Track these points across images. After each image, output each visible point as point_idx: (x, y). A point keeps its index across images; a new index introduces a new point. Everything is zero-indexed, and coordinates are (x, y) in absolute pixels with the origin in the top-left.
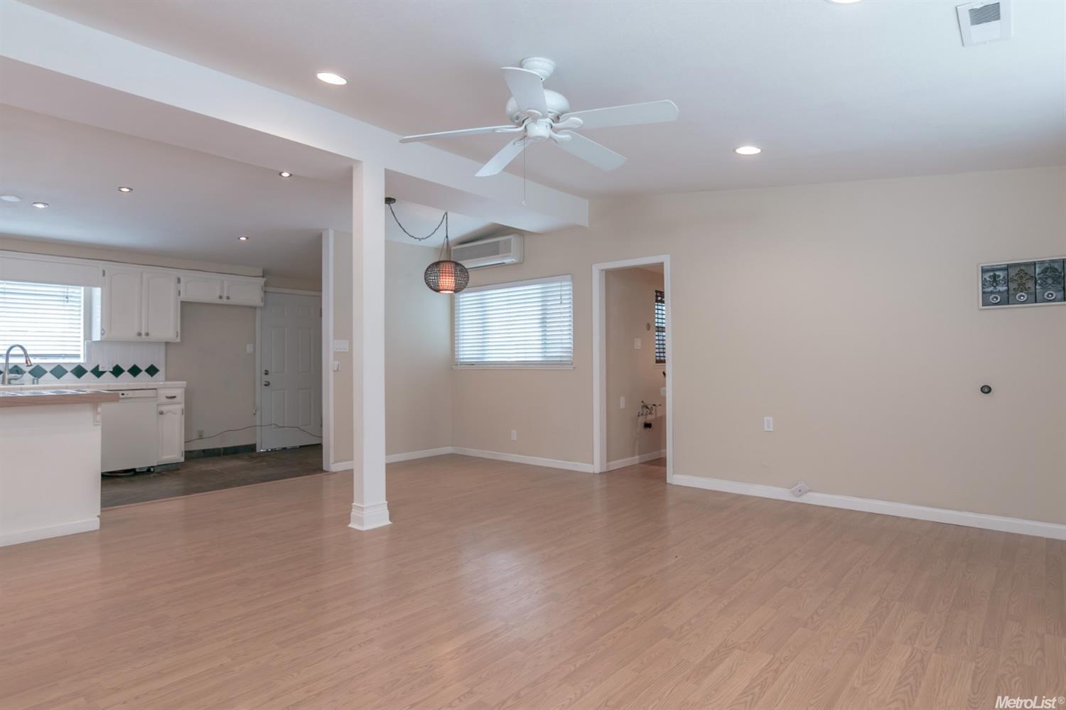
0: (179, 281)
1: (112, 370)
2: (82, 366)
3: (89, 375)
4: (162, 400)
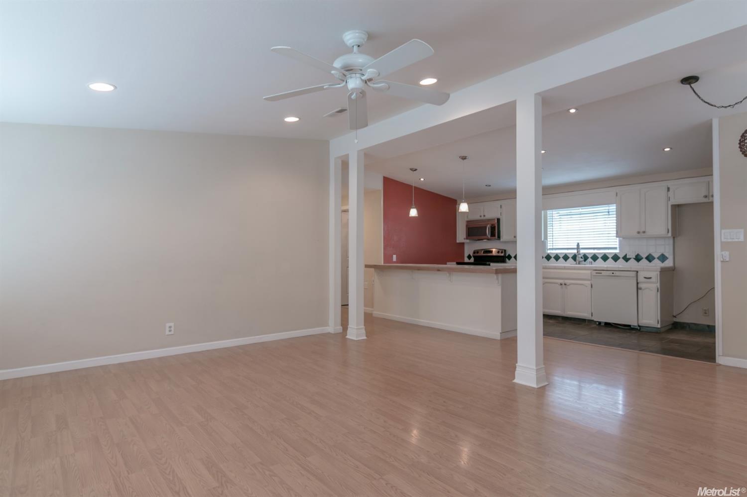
0: (668, 189)
1: (634, 257)
2: (618, 254)
3: (621, 260)
4: (641, 279)
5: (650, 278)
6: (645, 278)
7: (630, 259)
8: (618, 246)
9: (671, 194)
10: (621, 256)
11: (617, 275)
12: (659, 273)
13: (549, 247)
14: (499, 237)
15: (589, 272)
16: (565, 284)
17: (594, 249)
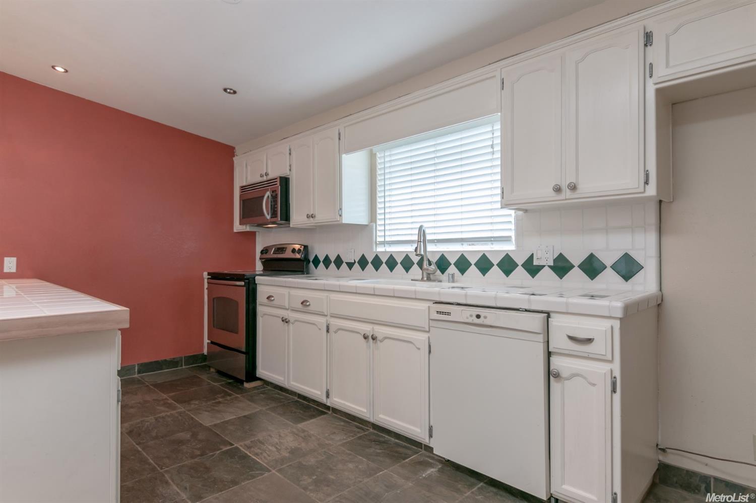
0: (649, 40)
1: (552, 264)
2: (512, 255)
3: (520, 272)
4: (559, 342)
5: (589, 341)
6: (572, 338)
7: (540, 268)
8: (512, 234)
9: (656, 53)
10: (520, 260)
11: (487, 322)
12: (617, 324)
13: (379, 239)
14: (286, 217)
15: (424, 306)
16: (374, 338)
17: (462, 241)
